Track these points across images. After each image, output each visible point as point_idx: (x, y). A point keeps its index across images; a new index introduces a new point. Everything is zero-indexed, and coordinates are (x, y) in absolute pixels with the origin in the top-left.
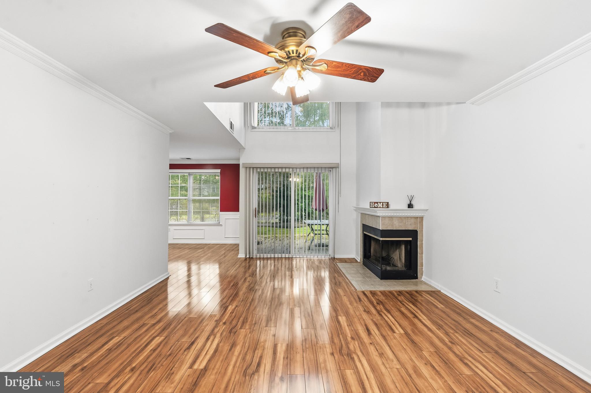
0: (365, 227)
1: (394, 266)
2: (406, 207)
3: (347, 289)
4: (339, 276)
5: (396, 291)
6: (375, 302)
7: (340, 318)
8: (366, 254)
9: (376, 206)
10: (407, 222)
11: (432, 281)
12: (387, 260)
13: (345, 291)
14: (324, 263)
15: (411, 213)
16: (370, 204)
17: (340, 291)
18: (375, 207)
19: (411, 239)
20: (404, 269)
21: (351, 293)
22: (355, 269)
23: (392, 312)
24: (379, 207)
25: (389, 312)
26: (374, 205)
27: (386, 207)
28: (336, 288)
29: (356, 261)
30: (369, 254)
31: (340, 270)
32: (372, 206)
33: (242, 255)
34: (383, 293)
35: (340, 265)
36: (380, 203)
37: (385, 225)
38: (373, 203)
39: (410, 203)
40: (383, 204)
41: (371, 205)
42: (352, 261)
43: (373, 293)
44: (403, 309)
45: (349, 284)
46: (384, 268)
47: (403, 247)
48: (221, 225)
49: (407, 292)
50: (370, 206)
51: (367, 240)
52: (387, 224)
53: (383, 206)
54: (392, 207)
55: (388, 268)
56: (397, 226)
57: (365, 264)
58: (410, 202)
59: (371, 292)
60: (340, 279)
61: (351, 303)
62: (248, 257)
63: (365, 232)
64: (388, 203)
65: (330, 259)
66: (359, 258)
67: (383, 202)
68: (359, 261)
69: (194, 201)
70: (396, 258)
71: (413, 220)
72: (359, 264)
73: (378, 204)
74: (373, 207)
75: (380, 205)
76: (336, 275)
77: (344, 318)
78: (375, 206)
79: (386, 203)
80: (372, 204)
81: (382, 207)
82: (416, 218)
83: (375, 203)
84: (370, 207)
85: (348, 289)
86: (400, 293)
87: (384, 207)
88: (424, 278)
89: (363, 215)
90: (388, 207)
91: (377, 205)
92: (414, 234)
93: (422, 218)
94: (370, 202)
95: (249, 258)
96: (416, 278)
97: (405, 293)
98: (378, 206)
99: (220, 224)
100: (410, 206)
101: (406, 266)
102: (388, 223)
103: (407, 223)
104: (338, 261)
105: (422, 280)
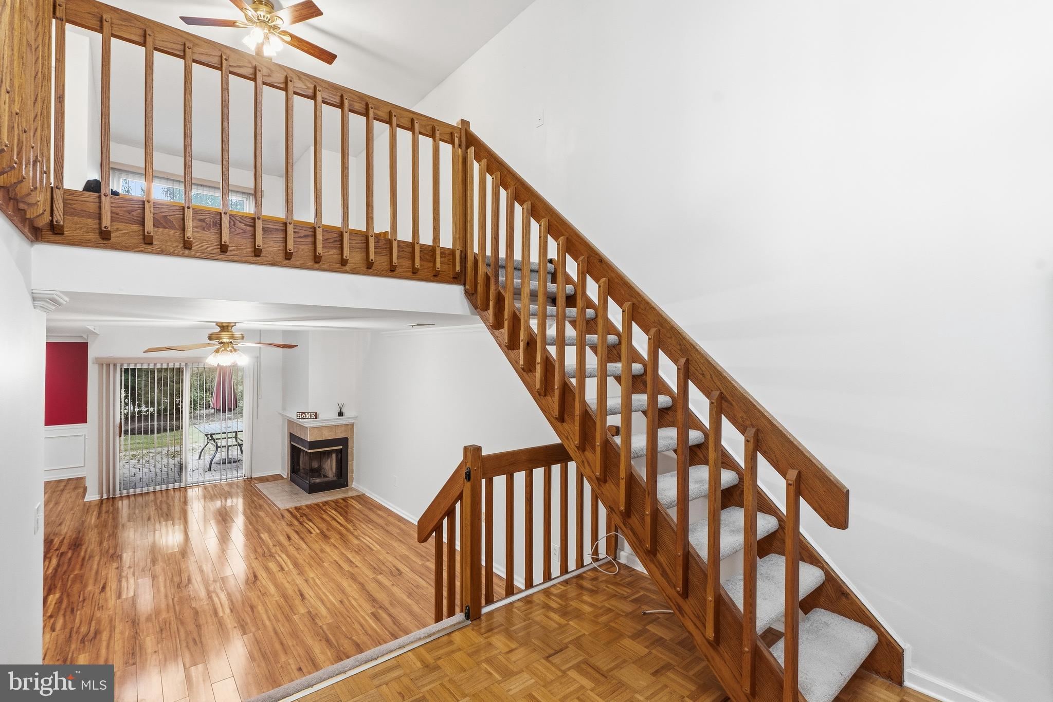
0: (292, 437)
1: (325, 476)
2: (336, 416)
3: (269, 510)
4: (259, 499)
5: (322, 503)
6: (299, 516)
7: (262, 535)
8: (295, 468)
9: (304, 416)
10: (338, 430)
11: (360, 486)
12: (317, 472)
13: (267, 513)
14: (237, 486)
15: (341, 421)
16: (297, 413)
17: (261, 514)
18: (302, 418)
19: (341, 447)
20: (335, 478)
21: (274, 514)
22: (280, 488)
23: (315, 521)
25: (310, 520)
26: (301, 415)
27: (314, 418)
28: (256, 512)
29: (282, 477)
30: (298, 467)
31: (260, 491)
33: (92, 496)
34: (309, 507)
35: (259, 486)
36: (308, 413)
37: (313, 436)
38: (300, 413)
39: (341, 411)
40: (311, 415)
41: (298, 415)
42: (276, 478)
43: (297, 509)
44: (325, 516)
45: (271, 504)
46: (313, 481)
47: (334, 456)
49: (333, 501)
51: (295, 453)
52: (315, 435)
53: (311, 417)
54: (321, 417)
55: (318, 480)
56: (327, 436)
57: (292, 480)
58: (341, 409)
59: (296, 508)
60: (261, 502)
61: (274, 522)
62: (106, 497)
63: (292, 443)
64: (316, 413)
65: (245, 481)
66: (285, 472)
67: (311, 413)
68: (285, 477)
70: (327, 468)
71: (343, 427)
72: (286, 481)
74: (300, 417)
75: (308, 416)
76: (255, 499)
77: (266, 534)
82: (347, 425)
83: (302, 413)
84: (297, 418)
85: (271, 509)
86: (326, 503)
88: (354, 484)
89: (291, 423)
90: (316, 418)
92: (344, 442)
93: (352, 425)
95: (108, 499)
96: (346, 485)
97: (331, 502)
98: (306, 417)
100: (341, 414)
101: (337, 475)
102: (317, 433)
103: (336, 432)
104: (256, 482)
105: (353, 486)
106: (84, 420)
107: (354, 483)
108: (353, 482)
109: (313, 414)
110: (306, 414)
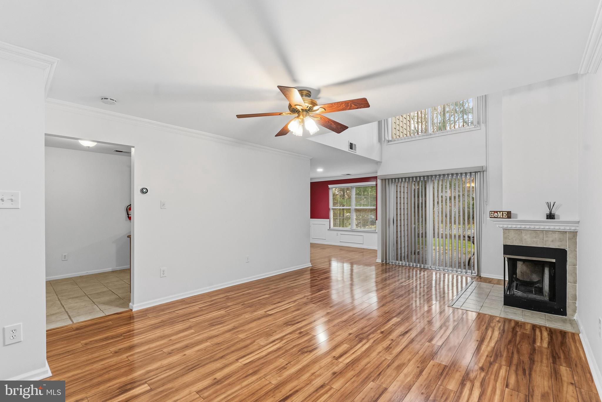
2: (544, 218)
9: (496, 216)
10: (547, 237)
11: (579, 321)
15: (550, 225)
16: (490, 213)
18: (495, 218)
19: (554, 261)
20: (546, 299)
24: (498, 217)
26: (494, 215)
27: (506, 217)
32: (492, 216)
33: (379, 260)
35: (475, 283)
36: (500, 212)
37: (509, 239)
38: (493, 212)
39: (551, 213)
40: (503, 213)
41: (491, 215)
47: (546, 271)
50: (490, 216)
52: (512, 238)
53: (503, 216)
58: (551, 210)
67: (503, 212)
69: (357, 210)
71: (557, 235)
75: (500, 215)
78: (495, 216)
79: (506, 213)
82: (564, 233)
83: (495, 212)
84: (490, 218)
90: (510, 217)
91: (497, 214)
93: (574, 233)
94: (490, 211)
96: (564, 313)
98: (498, 216)
99: (376, 232)
100: (551, 216)
102: (514, 237)
103: (546, 239)
105: (574, 318)
107: (576, 314)
109: (505, 213)
110: (498, 212)
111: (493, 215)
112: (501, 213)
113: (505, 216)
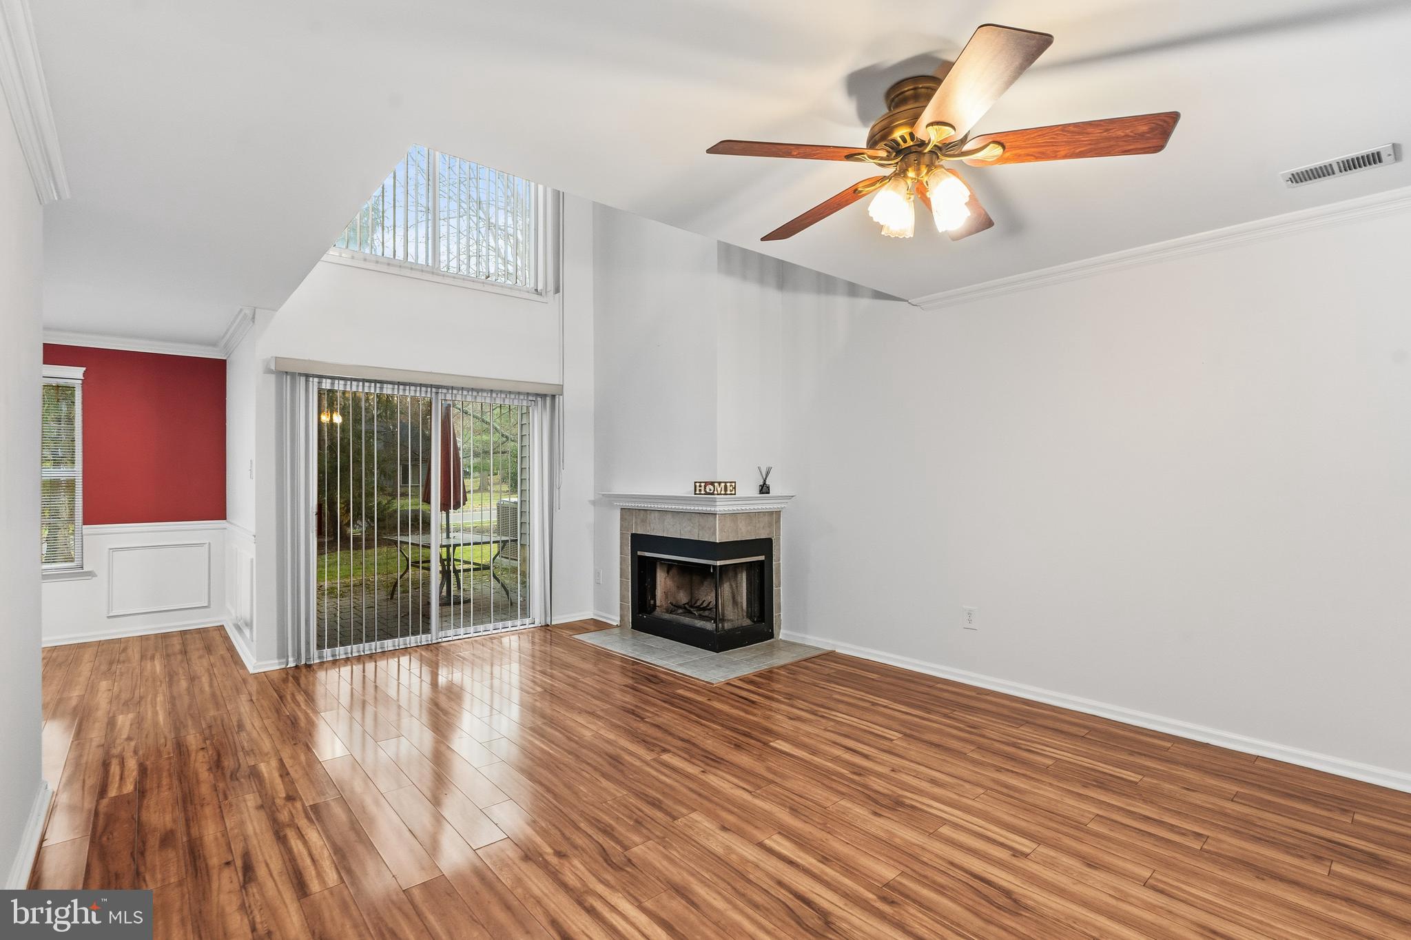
0: (638, 542)
9: (710, 490)
10: (759, 522)
11: (807, 636)
15: (765, 504)
16: (695, 486)
18: (707, 494)
19: (759, 558)
20: (747, 622)
24: (716, 492)
26: (705, 488)
30: (651, 601)
32: (700, 490)
36: (719, 483)
37: (725, 532)
38: (703, 484)
39: (764, 484)
40: (725, 486)
41: (698, 488)
46: (721, 627)
47: (743, 578)
48: (91, 574)
50: (695, 490)
51: (647, 572)
52: (727, 530)
53: (725, 490)
54: (739, 492)
57: (639, 628)
58: (765, 481)
62: (294, 665)
63: (638, 553)
64: (734, 484)
67: (726, 483)
68: (618, 622)
71: (767, 517)
72: (619, 629)
73: (714, 487)
74: (703, 492)
75: (719, 489)
78: (708, 491)
80: (700, 486)
81: (723, 492)
82: (771, 513)
83: (707, 483)
84: (695, 494)
87: (729, 492)
88: (784, 633)
89: (636, 513)
90: (733, 494)
91: (711, 487)
92: (765, 546)
93: (779, 513)
94: (695, 482)
95: (297, 667)
96: (771, 635)
98: (714, 490)
99: (85, 569)
100: (764, 489)
101: (750, 616)
102: (730, 526)
103: (758, 525)
105: (780, 637)
106: (219, 512)
107: (781, 631)
108: (780, 629)
109: (731, 486)
110: (716, 484)
111: (703, 488)
112: (723, 485)
113: (731, 491)
